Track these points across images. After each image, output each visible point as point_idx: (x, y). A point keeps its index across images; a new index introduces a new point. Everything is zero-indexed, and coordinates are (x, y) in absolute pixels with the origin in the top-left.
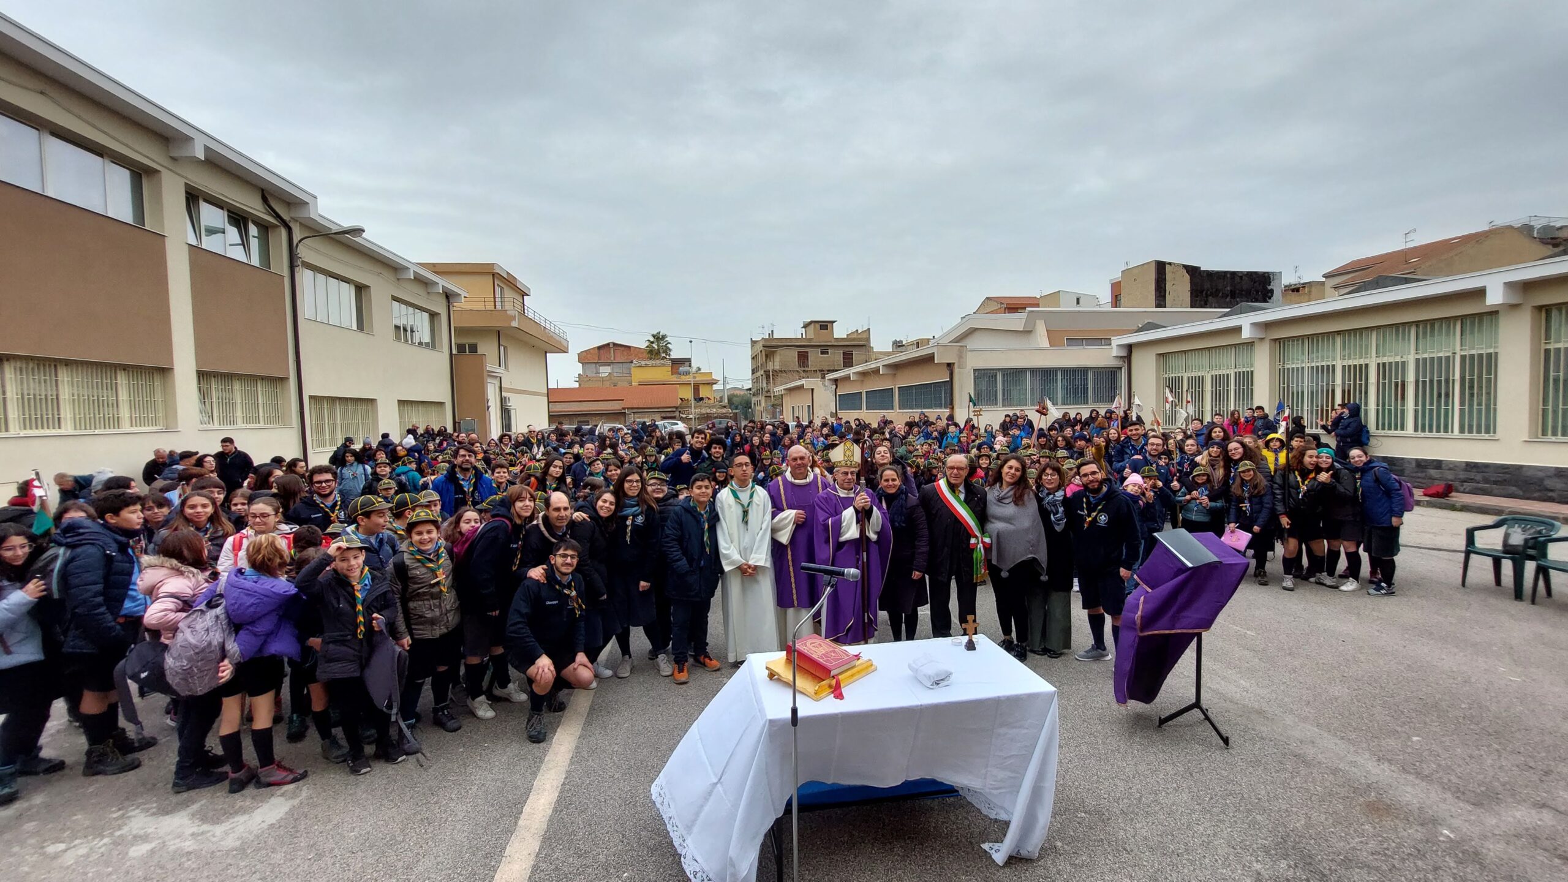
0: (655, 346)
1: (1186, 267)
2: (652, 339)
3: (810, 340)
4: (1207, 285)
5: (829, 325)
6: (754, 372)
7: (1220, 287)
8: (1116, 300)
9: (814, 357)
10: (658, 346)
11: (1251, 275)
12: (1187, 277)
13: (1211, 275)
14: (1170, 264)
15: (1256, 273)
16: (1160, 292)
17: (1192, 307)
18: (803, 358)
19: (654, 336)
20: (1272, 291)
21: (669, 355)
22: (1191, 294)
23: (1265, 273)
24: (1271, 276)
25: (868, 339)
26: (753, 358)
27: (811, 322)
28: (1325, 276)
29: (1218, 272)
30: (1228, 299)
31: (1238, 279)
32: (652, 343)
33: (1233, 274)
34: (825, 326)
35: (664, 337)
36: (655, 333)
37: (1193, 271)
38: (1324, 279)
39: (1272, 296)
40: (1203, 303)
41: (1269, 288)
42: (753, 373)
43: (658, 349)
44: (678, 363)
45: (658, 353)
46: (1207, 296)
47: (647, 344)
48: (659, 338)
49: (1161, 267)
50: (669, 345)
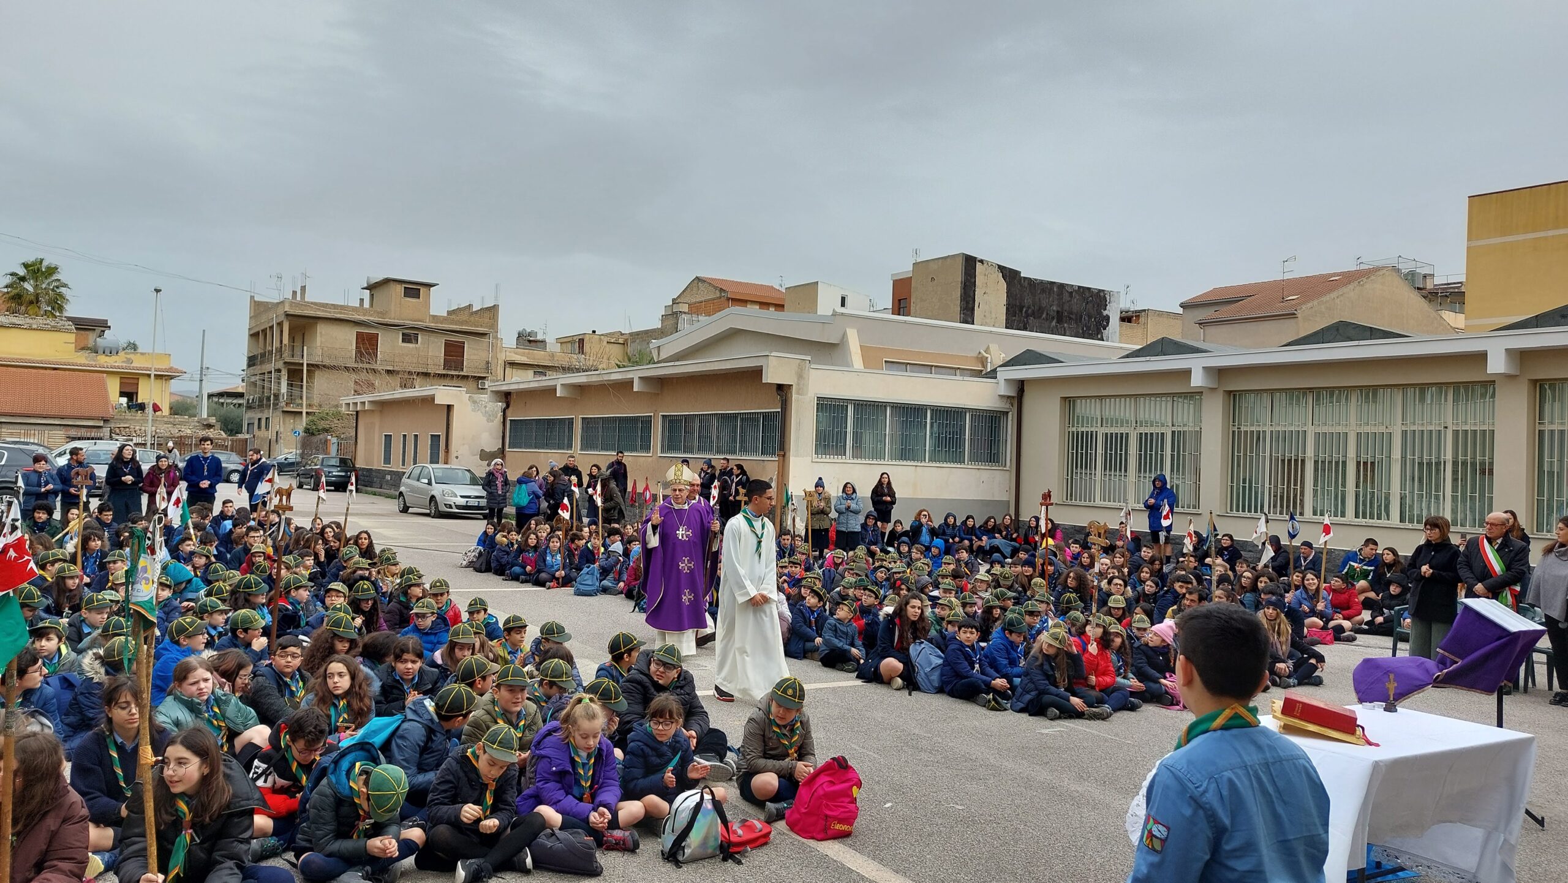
0: (26, 285)
1: (1001, 268)
2: (22, 272)
3: (382, 314)
4: (1028, 301)
5: (423, 290)
6: (252, 361)
7: (1044, 303)
8: (901, 305)
9: (389, 345)
10: (36, 287)
11: (1084, 292)
12: (1003, 285)
13: (1032, 284)
14: (982, 261)
15: (1089, 289)
16: (967, 303)
17: (1007, 327)
18: (367, 344)
19: (26, 266)
20: (1107, 318)
21: (61, 309)
22: (1007, 309)
23: (1100, 291)
24: (1108, 298)
25: (494, 325)
26: (254, 336)
27: (387, 281)
28: (1182, 306)
29: (1042, 282)
30: (1054, 323)
31: (1066, 297)
32: (23, 279)
33: (1062, 286)
34: (413, 290)
35: (52, 270)
36: (30, 259)
37: (1010, 275)
38: (1180, 311)
39: (1108, 323)
40: (1021, 325)
41: (1105, 313)
42: (249, 366)
43: (37, 296)
44: (84, 326)
45: (35, 301)
46: (1027, 316)
47: (8, 280)
48: (36, 270)
49: (970, 263)
50: (63, 290)
